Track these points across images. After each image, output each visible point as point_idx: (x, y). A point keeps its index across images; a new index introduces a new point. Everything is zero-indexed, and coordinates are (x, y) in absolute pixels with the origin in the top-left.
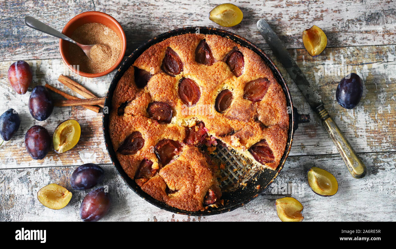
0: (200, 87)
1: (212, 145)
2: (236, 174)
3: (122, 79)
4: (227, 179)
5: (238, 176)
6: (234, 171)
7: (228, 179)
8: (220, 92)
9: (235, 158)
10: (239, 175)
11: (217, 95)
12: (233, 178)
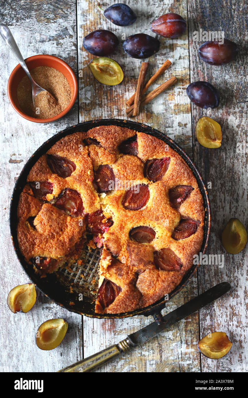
0: (146, 205)
1: (96, 244)
2: (79, 278)
3: (118, 128)
4: (70, 272)
5: (77, 281)
6: (81, 276)
7: (71, 273)
8: (149, 227)
9: (94, 271)
10: (79, 282)
11: (145, 225)
12: (73, 278)
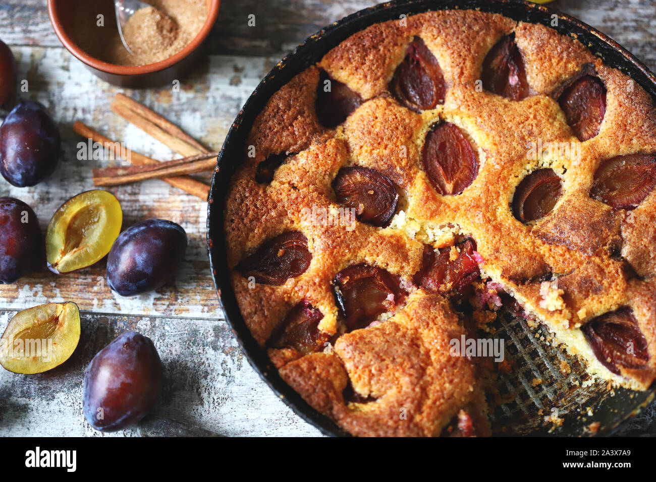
0: (480, 150)
1: (486, 306)
2: (537, 392)
3: (283, 92)
4: (510, 401)
5: (541, 399)
6: (534, 385)
7: (514, 402)
8: (531, 172)
9: (540, 352)
10: (545, 396)
11: (521, 177)
12: (528, 403)
